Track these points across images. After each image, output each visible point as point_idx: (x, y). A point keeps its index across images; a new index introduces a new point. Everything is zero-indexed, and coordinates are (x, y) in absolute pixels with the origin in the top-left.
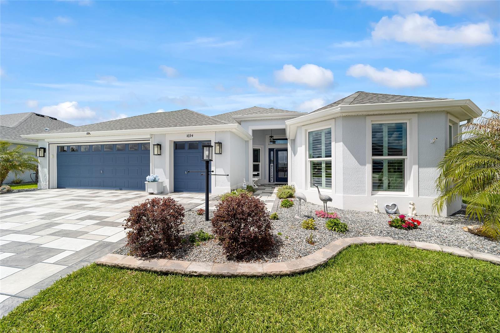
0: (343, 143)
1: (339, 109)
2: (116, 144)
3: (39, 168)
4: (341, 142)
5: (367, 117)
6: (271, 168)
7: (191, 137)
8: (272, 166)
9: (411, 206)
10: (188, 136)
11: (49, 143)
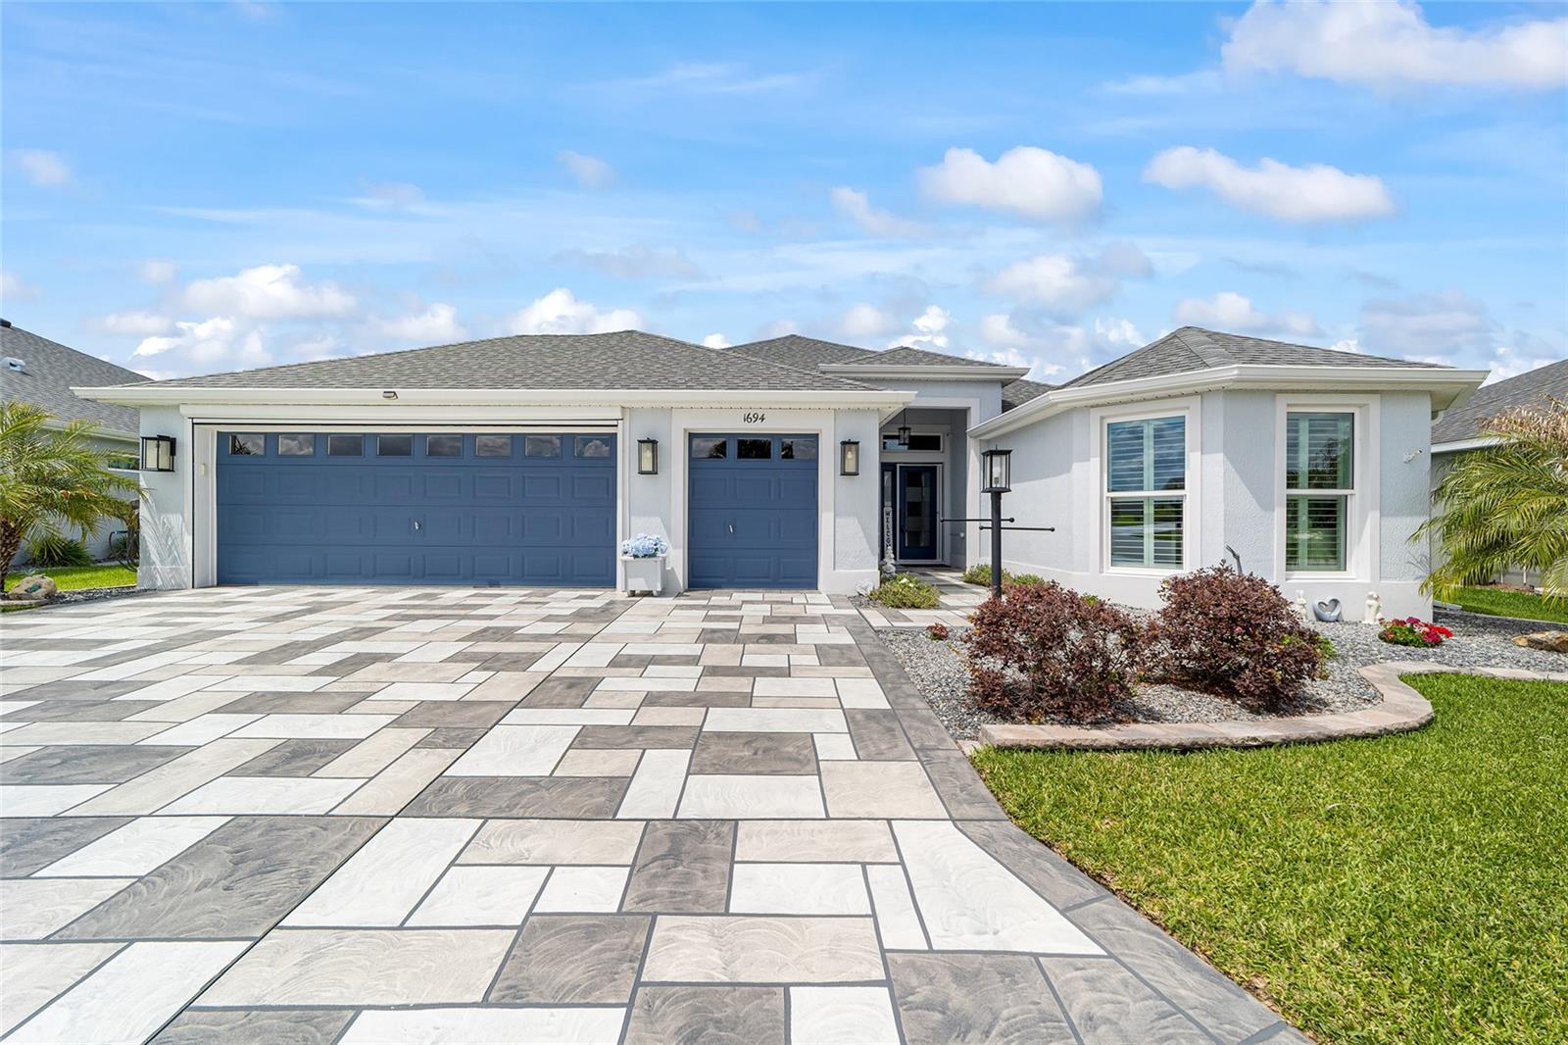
0: (1226, 454)
1: (1236, 372)
2: (475, 436)
3: (143, 511)
4: (1217, 452)
5: (1278, 395)
6: (885, 520)
7: (759, 421)
8: (888, 514)
9: (1373, 602)
10: (747, 418)
11: (195, 421)
